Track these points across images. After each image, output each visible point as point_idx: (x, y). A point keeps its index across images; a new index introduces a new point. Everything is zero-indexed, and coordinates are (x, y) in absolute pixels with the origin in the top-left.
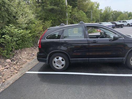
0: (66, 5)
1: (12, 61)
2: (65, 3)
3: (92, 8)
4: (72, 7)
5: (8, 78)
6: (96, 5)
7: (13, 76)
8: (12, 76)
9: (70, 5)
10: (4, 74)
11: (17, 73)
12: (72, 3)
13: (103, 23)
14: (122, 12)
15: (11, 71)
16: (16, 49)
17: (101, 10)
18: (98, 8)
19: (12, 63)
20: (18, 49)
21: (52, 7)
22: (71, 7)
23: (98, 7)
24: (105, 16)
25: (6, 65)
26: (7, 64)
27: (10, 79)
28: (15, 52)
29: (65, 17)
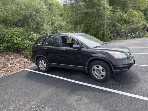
1: (29, 61)
2: (104, 4)
4: (112, 7)
5: (14, 71)
7: (18, 71)
11: (22, 69)
15: (20, 67)
25: (21, 63)
26: (23, 62)
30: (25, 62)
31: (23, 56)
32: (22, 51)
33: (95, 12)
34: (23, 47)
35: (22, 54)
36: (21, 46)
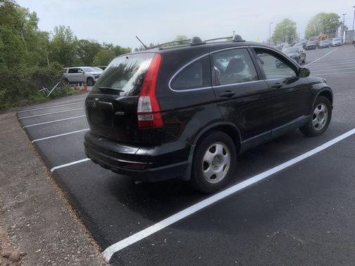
6: (27, 18)
14: (99, 45)
18: (37, 27)
23: (35, 25)
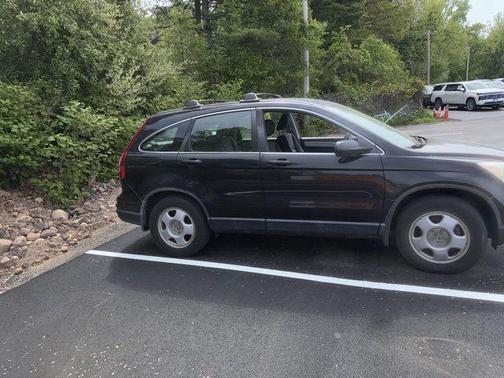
0: (302, 21)
1: (71, 216)
2: (301, 14)
3: (432, 20)
4: (325, 24)
5: (33, 265)
6: (455, 9)
7: (49, 261)
8: (47, 258)
9: (321, 20)
10: (25, 251)
11: (65, 251)
12: (341, 9)
13: (463, 83)
15: (52, 246)
16: (100, 179)
17: (478, 27)
18: (465, 19)
19: (70, 222)
20: (109, 179)
21: (246, 31)
22: (321, 26)
23: (463, 17)
24: (493, 52)
25: (46, 226)
26: (51, 222)
27: (39, 267)
28: (95, 189)
29: (298, 64)
30: (60, 223)
31: (39, 200)
32: (33, 180)
33: (275, 36)
34: (35, 164)
35: (31, 192)
36: (29, 158)
